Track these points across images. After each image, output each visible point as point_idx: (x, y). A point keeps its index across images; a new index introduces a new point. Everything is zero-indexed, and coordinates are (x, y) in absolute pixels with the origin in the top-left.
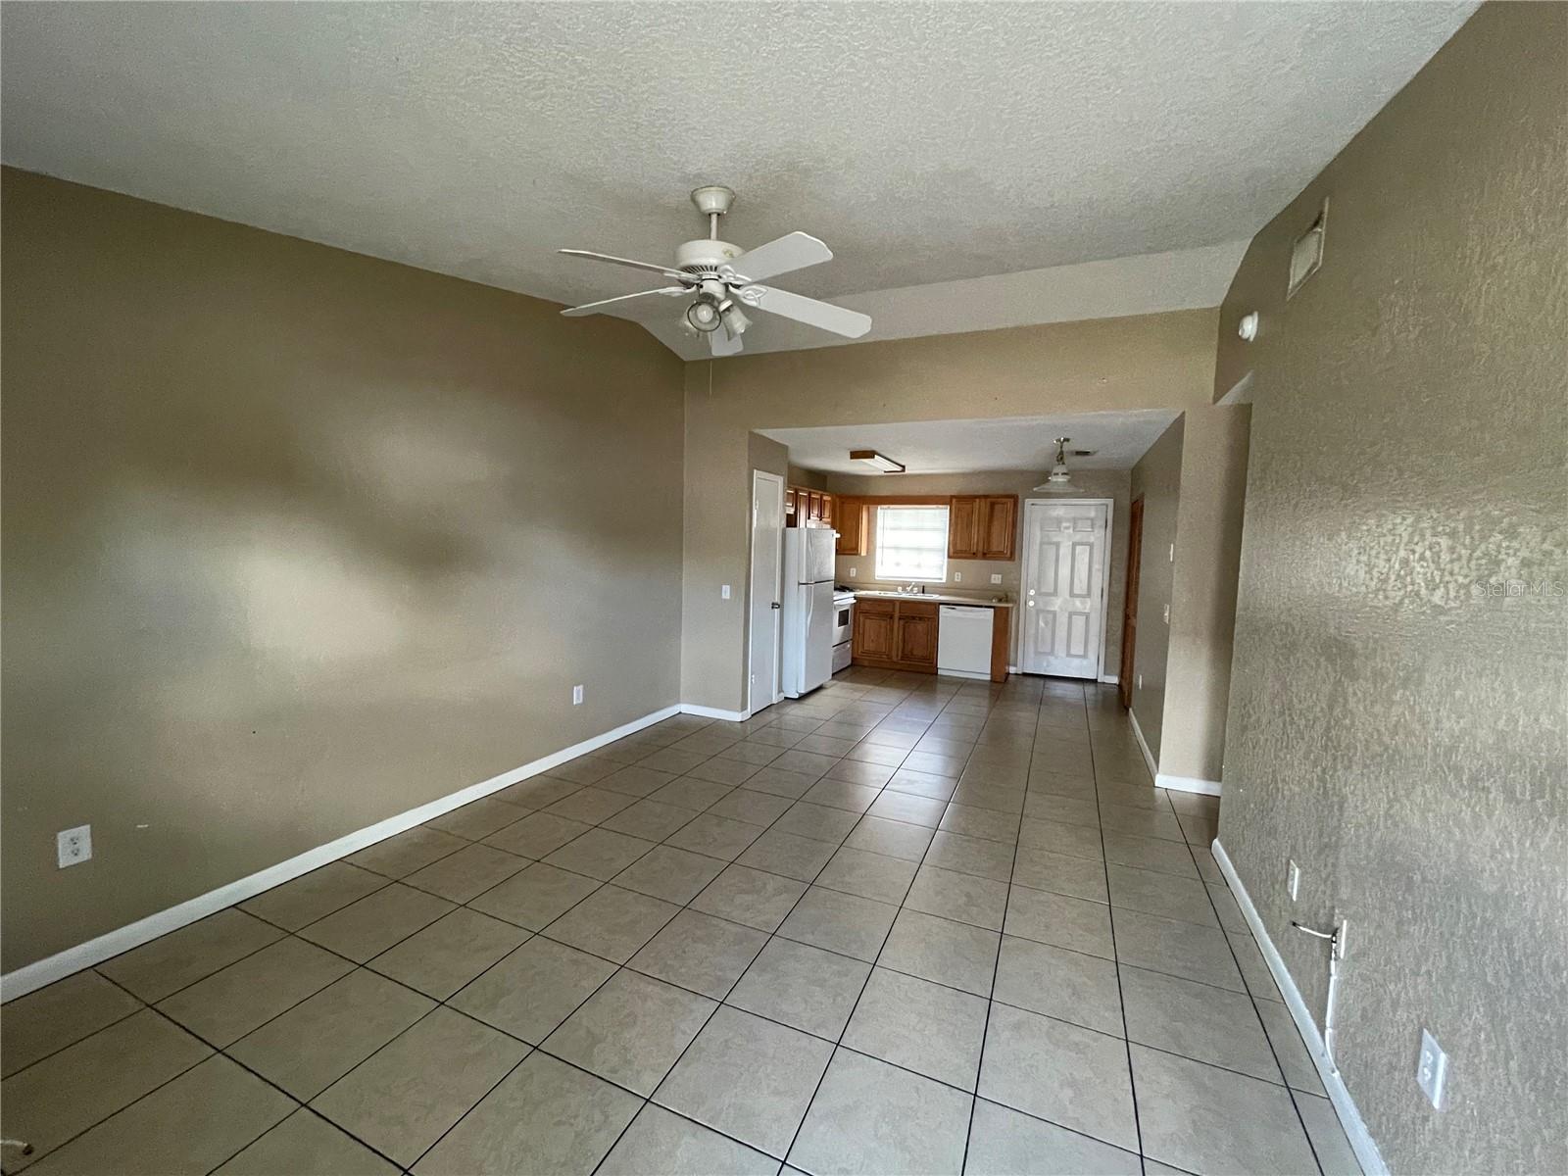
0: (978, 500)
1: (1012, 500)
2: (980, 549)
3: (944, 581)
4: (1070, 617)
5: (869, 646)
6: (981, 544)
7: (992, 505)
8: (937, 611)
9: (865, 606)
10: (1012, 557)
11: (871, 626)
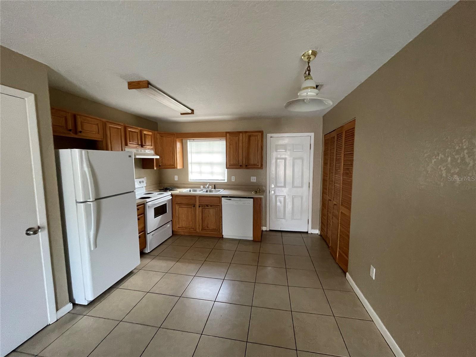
0: (241, 134)
1: (260, 134)
2: (244, 162)
3: (226, 181)
4: (293, 199)
5: (183, 224)
6: (244, 160)
7: (250, 136)
8: (220, 202)
9: (178, 200)
10: (261, 167)
11: (183, 212)
